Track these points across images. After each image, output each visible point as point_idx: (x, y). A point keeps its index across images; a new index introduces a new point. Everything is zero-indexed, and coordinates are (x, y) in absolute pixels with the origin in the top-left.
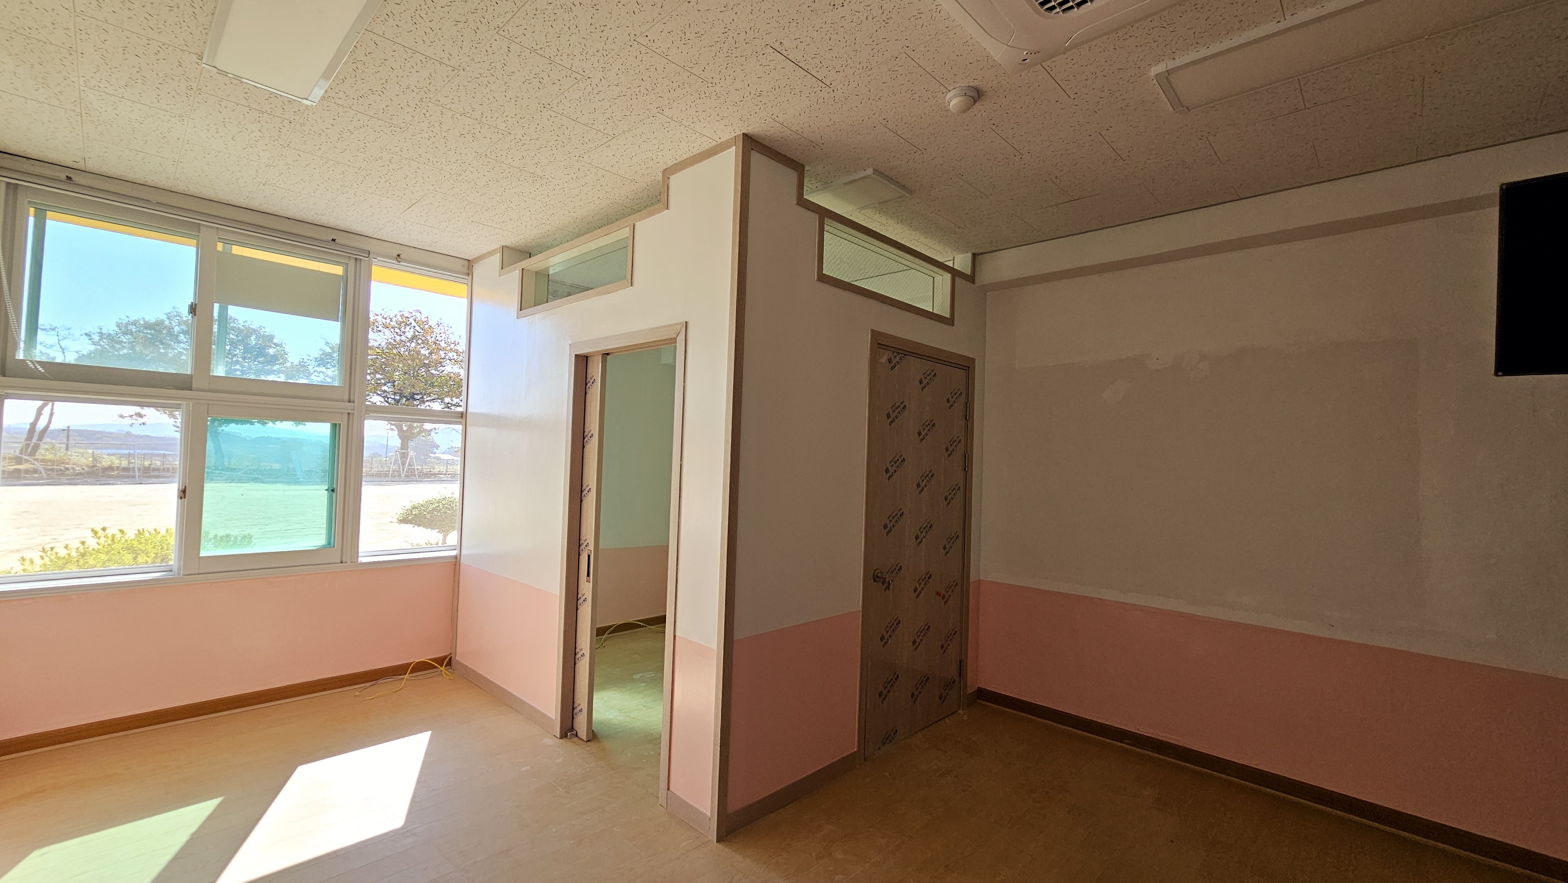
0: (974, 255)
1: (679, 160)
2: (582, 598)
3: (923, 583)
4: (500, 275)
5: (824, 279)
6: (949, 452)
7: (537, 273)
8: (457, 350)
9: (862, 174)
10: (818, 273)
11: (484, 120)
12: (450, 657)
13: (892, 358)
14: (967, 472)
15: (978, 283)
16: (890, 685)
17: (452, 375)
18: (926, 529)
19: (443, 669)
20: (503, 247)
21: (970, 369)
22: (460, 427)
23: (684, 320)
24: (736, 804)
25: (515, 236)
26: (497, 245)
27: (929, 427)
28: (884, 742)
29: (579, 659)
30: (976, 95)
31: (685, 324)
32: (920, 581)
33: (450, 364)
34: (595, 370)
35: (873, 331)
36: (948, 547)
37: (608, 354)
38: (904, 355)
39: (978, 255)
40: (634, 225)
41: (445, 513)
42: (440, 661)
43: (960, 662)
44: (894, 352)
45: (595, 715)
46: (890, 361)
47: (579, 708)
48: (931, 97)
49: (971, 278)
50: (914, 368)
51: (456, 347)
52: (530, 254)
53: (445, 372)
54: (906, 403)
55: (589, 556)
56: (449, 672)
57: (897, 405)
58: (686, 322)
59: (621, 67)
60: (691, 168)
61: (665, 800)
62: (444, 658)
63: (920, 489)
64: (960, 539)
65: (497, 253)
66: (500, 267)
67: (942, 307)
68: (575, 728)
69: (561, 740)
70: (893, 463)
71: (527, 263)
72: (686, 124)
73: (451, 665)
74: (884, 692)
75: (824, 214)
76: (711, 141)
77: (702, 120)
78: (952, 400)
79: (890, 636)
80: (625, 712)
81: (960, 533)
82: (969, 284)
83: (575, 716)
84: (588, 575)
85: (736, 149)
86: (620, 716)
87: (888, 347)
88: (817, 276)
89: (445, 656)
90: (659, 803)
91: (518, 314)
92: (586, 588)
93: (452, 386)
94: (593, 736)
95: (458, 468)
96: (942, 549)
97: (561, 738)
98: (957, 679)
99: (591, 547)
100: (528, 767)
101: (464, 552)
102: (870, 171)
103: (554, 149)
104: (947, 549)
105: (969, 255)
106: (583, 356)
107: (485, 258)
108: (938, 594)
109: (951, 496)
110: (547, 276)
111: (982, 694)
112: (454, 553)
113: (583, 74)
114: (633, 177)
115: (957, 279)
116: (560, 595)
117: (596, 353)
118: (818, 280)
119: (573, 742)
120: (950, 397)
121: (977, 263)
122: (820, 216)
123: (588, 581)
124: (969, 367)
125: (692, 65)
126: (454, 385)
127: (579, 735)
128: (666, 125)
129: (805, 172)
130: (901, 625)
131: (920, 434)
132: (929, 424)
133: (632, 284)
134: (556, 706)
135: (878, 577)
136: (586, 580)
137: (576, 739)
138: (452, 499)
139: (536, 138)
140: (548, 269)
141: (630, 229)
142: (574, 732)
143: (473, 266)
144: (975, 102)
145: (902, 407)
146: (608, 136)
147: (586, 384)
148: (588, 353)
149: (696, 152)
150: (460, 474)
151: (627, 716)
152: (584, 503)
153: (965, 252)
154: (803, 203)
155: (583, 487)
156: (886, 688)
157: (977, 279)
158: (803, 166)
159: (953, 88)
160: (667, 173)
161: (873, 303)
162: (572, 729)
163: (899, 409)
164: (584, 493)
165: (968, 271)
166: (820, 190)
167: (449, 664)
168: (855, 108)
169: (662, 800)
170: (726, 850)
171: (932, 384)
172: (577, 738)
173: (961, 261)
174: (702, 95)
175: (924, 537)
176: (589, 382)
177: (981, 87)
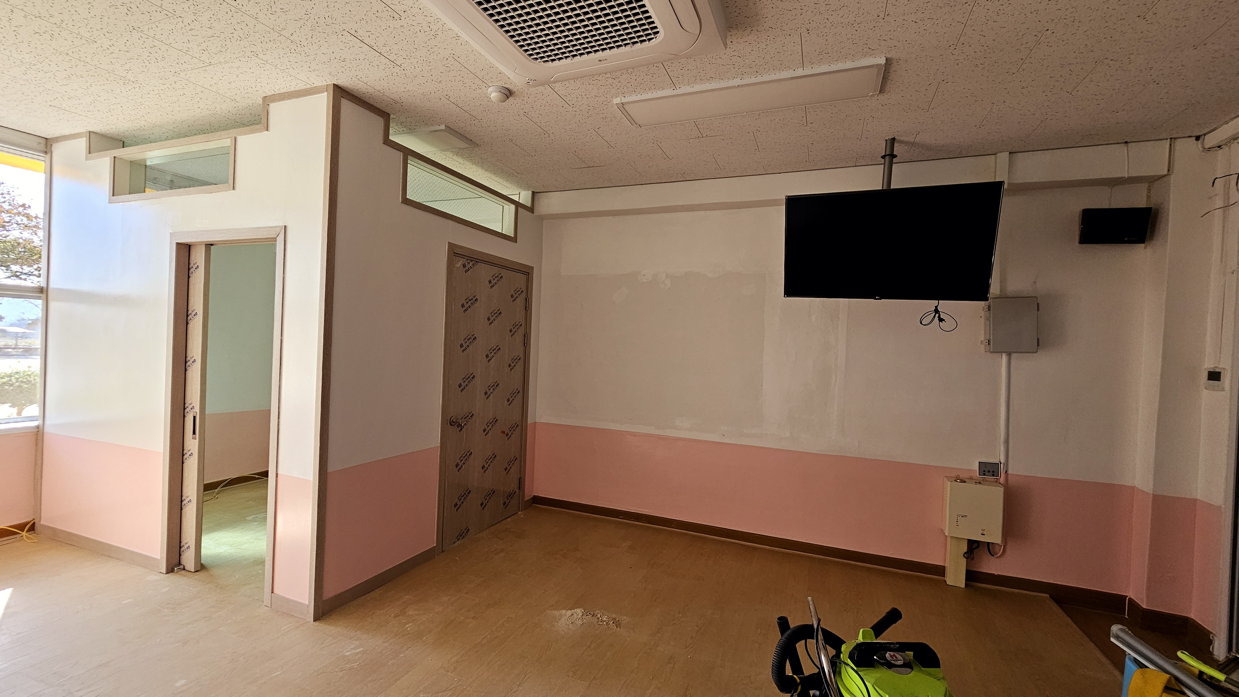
0: (534, 193)
1: (277, 92)
2: (188, 453)
3: (491, 425)
4: (87, 159)
5: (406, 201)
6: (512, 333)
7: (132, 163)
8: (28, 214)
9: (438, 128)
10: (402, 198)
11: (64, 25)
12: (32, 522)
13: (466, 264)
14: (526, 347)
15: (536, 213)
16: (463, 498)
17: (21, 241)
18: (494, 387)
19: (24, 533)
20: (90, 132)
21: (529, 274)
22: (39, 302)
23: (282, 224)
24: (329, 592)
25: (105, 125)
26: (82, 128)
27: (496, 315)
28: (458, 537)
29: (186, 504)
30: (508, 93)
31: (284, 227)
32: (488, 424)
33: (17, 228)
34: (198, 257)
35: (449, 243)
36: (511, 399)
37: (212, 245)
38: (477, 262)
39: (536, 193)
40: (235, 138)
41: (19, 386)
42: (21, 527)
43: (520, 479)
44: (468, 259)
45: (203, 551)
46: (464, 266)
47: (186, 546)
48: (477, 88)
49: (531, 209)
50: (484, 272)
51: (25, 211)
52: (124, 142)
53: (9, 237)
54: (477, 297)
55: (195, 418)
56: (33, 536)
57: (470, 298)
58: (285, 226)
59: (212, 16)
60: (289, 101)
61: (270, 602)
62: (25, 525)
63: (488, 359)
64: (521, 394)
65: (82, 137)
66: (86, 151)
67: (508, 229)
68: (182, 564)
69: (167, 575)
70: (466, 340)
71: (120, 152)
72: (282, 68)
73: (34, 530)
74: (459, 503)
75: (408, 153)
76: (306, 84)
77: (295, 68)
78: (515, 296)
79: (464, 463)
80: (236, 546)
81: (521, 390)
82: (529, 214)
83: (182, 553)
84: (194, 433)
85: (327, 95)
86: (231, 550)
87: (462, 256)
88: (402, 199)
89: (26, 522)
90: (264, 605)
91: (110, 199)
92: (192, 445)
93: (22, 253)
94: (201, 567)
95: (37, 343)
96: (506, 401)
97: (167, 573)
98: (517, 491)
99: (197, 409)
100: (131, 600)
101: (48, 422)
102: (443, 127)
103: (147, 63)
104: (510, 401)
105: (530, 192)
106: (185, 244)
107: (68, 140)
108: (503, 432)
109: (514, 364)
110: (144, 167)
111: (537, 500)
112: (35, 424)
113: (174, 13)
114: (233, 97)
115: (519, 209)
116: (164, 452)
117: (200, 243)
118: (402, 202)
119: (181, 575)
120: (514, 294)
121: (536, 198)
122: (404, 154)
123: (194, 438)
124: (529, 273)
125: (280, 29)
126: (25, 252)
127: (186, 568)
128: (261, 65)
129: (391, 119)
130: (472, 456)
131: (489, 319)
132: (496, 313)
133: (234, 188)
134: (162, 547)
135: (454, 422)
136: (192, 438)
137: (183, 572)
138: (29, 373)
139: (126, 50)
140: (145, 160)
141: (231, 140)
142: (182, 567)
143: (51, 145)
144: (508, 98)
145: (474, 299)
146: (204, 63)
147: (189, 269)
148: (190, 243)
149: (292, 89)
150: (41, 349)
151: (237, 548)
152: (189, 373)
153: (527, 190)
154: (388, 142)
155: (187, 359)
156: (460, 500)
157: (535, 211)
158: (389, 115)
159: (491, 85)
160: (267, 100)
161: (451, 223)
162: (180, 564)
163: (472, 301)
164: (188, 363)
165: (529, 204)
166: (404, 133)
167: (32, 528)
168: (422, 84)
169: (267, 601)
170: (322, 625)
171: (499, 283)
172: (185, 571)
173: (524, 197)
174: (293, 51)
175: (492, 393)
176: (192, 267)
177: (511, 89)
